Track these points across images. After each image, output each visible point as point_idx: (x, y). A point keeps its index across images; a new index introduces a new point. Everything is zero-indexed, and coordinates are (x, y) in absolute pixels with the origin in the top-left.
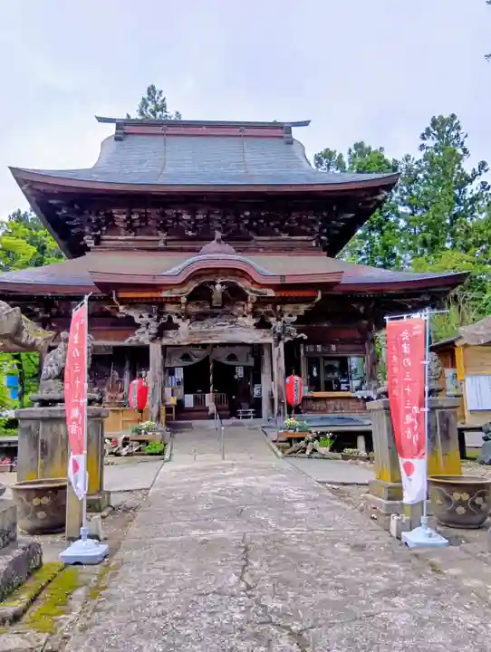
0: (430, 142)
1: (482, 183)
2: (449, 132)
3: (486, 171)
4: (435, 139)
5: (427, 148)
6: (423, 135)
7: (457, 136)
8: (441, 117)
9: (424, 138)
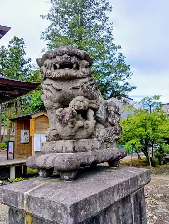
0: (13, 45)
1: (30, 65)
2: (19, 44)
3: (31, 62)
4: (14, 45)
5: (11, 47)
6: (10, 41)
7: (23, 46)
8: (17, 38)
9: (10, 43)
